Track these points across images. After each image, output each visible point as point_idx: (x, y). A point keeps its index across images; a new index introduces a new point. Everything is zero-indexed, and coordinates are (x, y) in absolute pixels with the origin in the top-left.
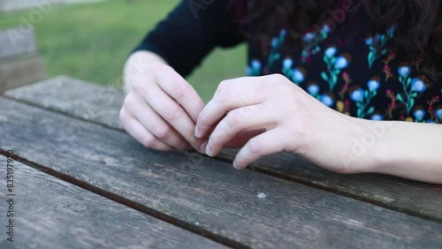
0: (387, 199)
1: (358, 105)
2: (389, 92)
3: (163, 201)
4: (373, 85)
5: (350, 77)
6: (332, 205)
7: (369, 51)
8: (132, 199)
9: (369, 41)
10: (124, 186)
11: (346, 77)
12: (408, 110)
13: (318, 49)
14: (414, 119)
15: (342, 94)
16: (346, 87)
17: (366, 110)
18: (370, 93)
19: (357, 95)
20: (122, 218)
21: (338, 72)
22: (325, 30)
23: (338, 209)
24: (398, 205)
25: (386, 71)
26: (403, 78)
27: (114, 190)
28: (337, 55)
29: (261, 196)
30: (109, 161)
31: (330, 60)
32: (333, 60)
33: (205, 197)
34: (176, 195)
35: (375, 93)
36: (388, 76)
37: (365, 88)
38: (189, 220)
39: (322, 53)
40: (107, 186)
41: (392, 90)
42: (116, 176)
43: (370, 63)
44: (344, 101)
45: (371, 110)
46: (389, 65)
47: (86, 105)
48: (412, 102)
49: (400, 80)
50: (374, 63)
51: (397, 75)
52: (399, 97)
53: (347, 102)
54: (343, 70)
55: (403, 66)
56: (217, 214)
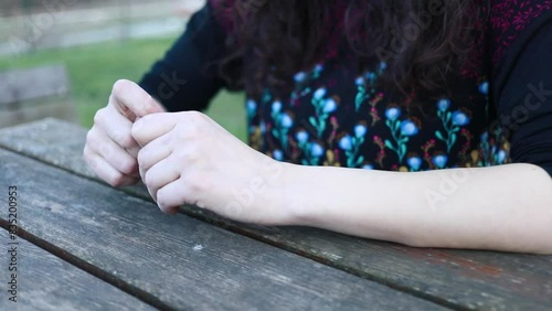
0: (335, 256)
1: (347, 154)
2: (376, 138)
3: (90, 249)
4: (360, 130)
5: (338, 122)
6: (269, 260)
7: (357, 92)
8: (60, 246)
9: (360, 81)
10: (58, 233)
11: (334, 122)
12: (401, 158)
13: (308, 90)
14: (409, 168)
15: (330, 141)
16: (334, 133)
17: (356, 159)
18: (358, 140)
19: (345, 143)
20: (37, 264)
21: (325, 116)
22: (318, 68)
23: (274, 265)
24: (344, 263)
25: (373, 113)
26: (391, 122)
27: (47, 237)
28: (326, 97)
29: (198, 248)
30: (56, 208)
31: (318, 102)
32: (322, 103)
33: (137, 246)
34: (106, 244)
35: (362, 140)
36: (374, 120)
37: (352, 134)
38: (108, 269)
39: (311, 96)
40: (40, 233)
41: (379, 136)
42: (54, 223)
43: (357, 105)
44: (333, 150)
45: (361, 159)
46: (377, 107)
47: (62, 149)
48: (404, 148)
49: (388, 123)
50: (362, 105)
51: (384, 118)
52: (388, 144)
53: (336, 151)
54: (331, 114)
55: (391, 107)
56: (139, 264)
